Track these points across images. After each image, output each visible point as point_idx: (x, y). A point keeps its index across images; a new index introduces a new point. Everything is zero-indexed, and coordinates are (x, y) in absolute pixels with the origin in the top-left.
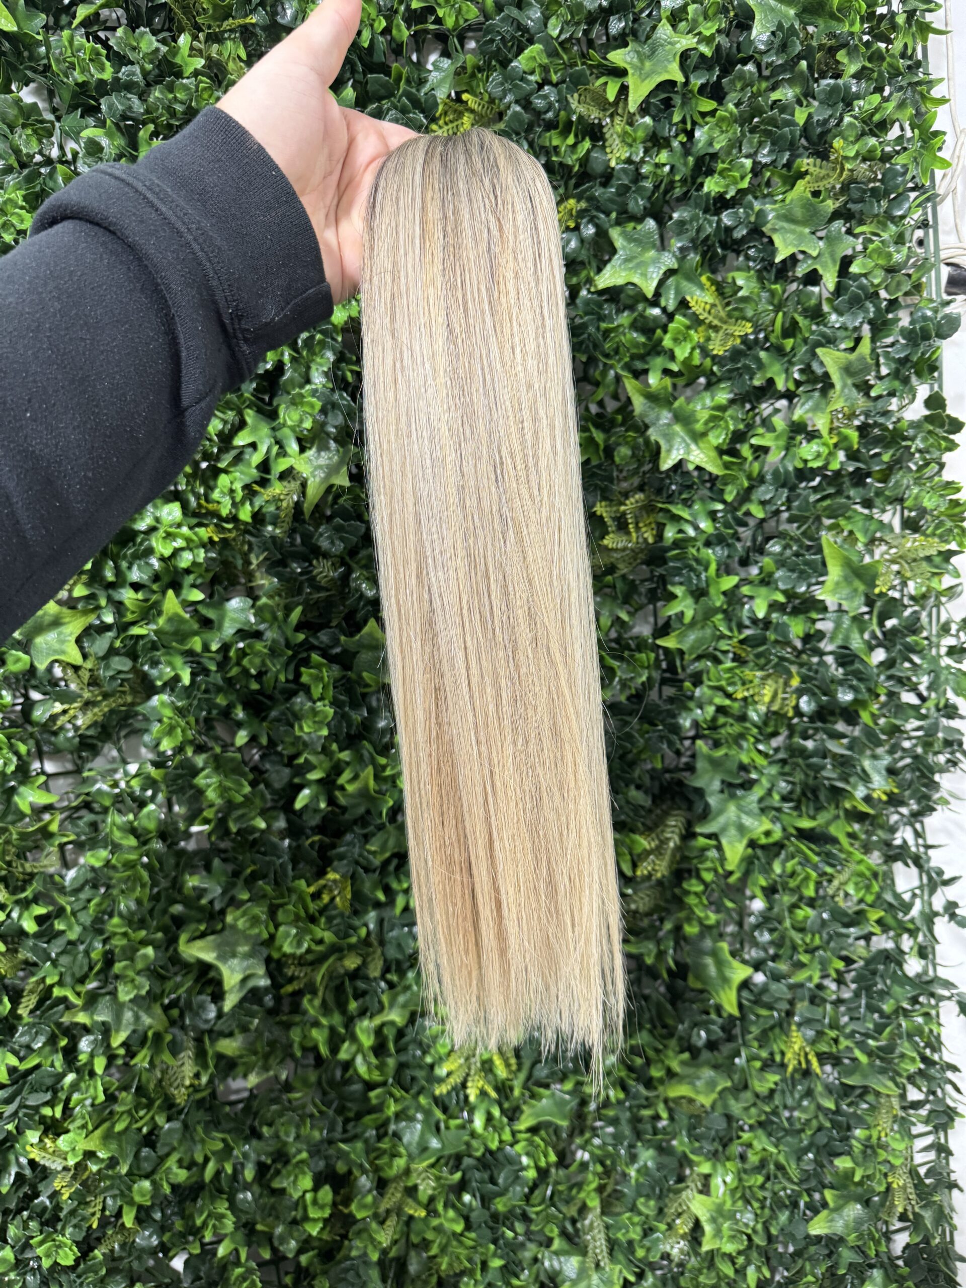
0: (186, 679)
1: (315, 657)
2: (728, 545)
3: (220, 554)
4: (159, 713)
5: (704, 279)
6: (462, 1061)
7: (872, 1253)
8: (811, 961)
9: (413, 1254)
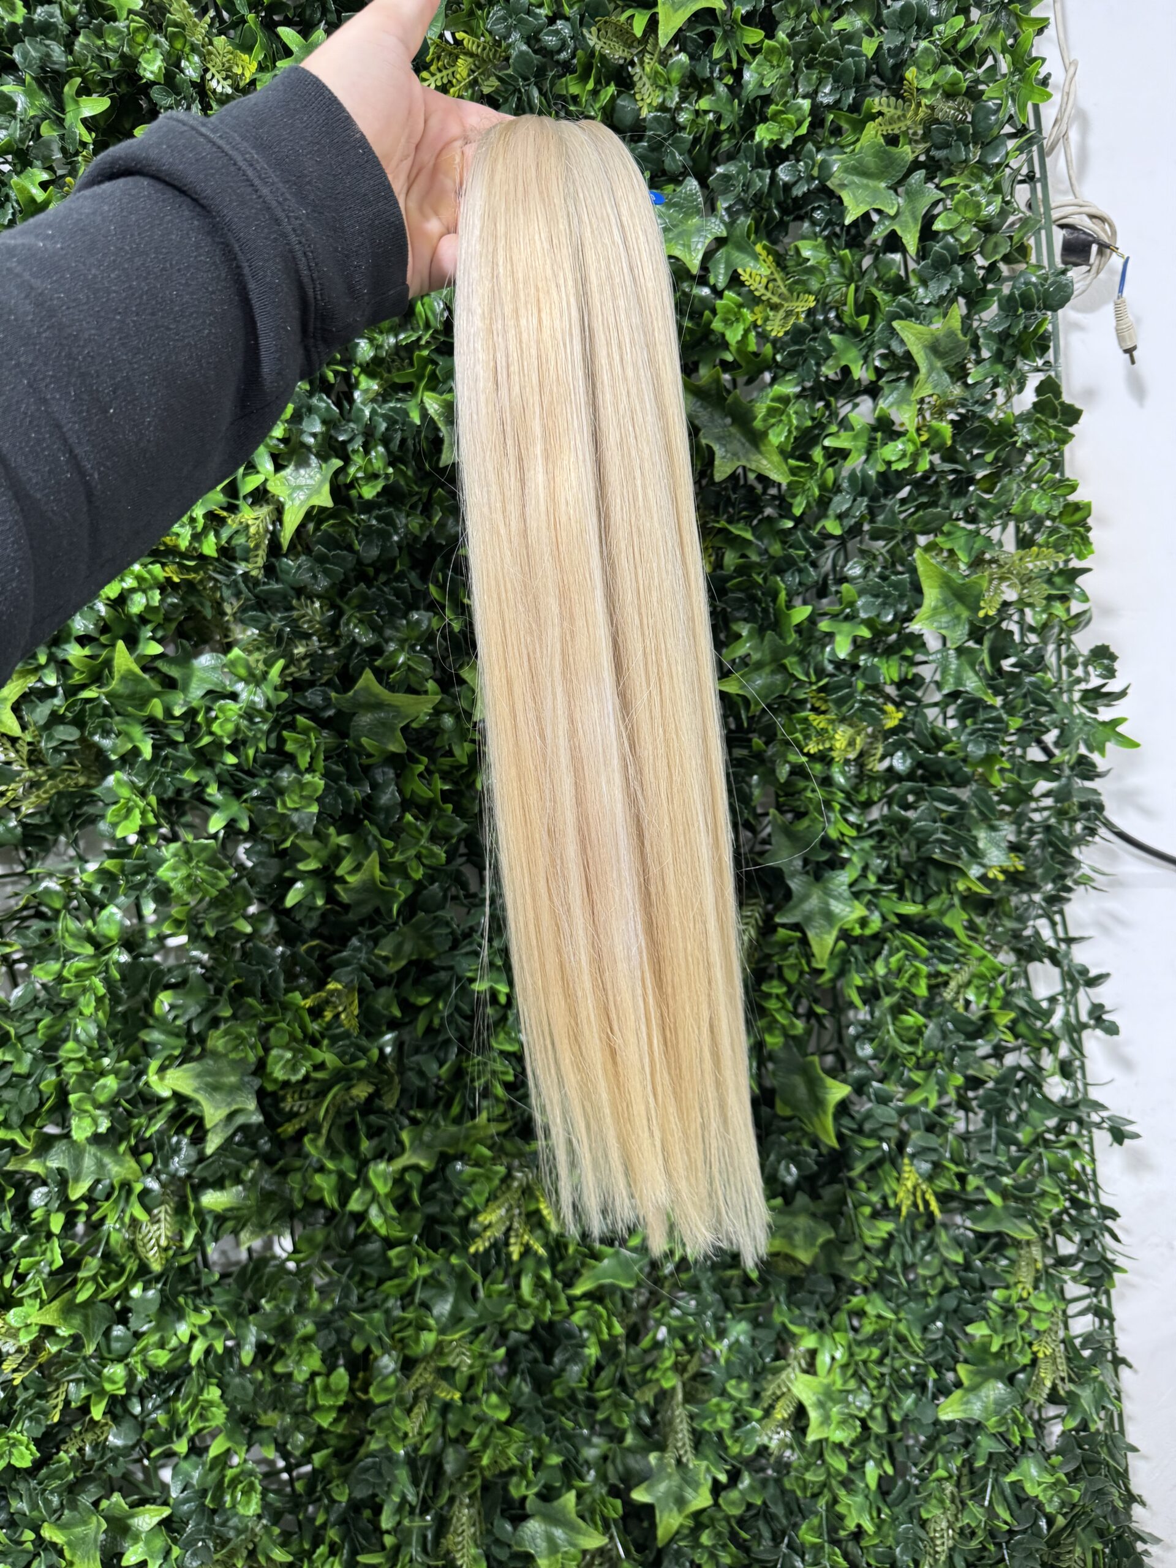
0: (147, 752)
1: (301, 719)
2: (800, 571)
3: (182, 599)
4: (116, 795)
5: (758, 248)
6: (503, 1212)
7: (1017, 1441)
8: (926, 1079)
9: (450, 1451)
